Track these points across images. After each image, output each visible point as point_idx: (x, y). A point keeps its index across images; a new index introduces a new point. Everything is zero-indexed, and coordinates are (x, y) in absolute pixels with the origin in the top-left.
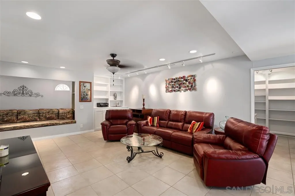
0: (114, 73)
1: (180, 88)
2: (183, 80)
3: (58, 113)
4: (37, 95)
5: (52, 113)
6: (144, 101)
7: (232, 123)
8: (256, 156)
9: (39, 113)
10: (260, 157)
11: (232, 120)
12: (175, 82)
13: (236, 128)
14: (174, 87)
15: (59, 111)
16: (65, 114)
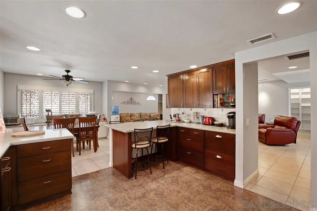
3: (150, 116)
4: (138, 103)
5: (147, 116)
7: (278, 118)
8: (291, 130)
9: (140, 116)
10: (293, 130)
11: (278, 117)
13: (281, 120)
15: (150, 115)
16: (156, 117)
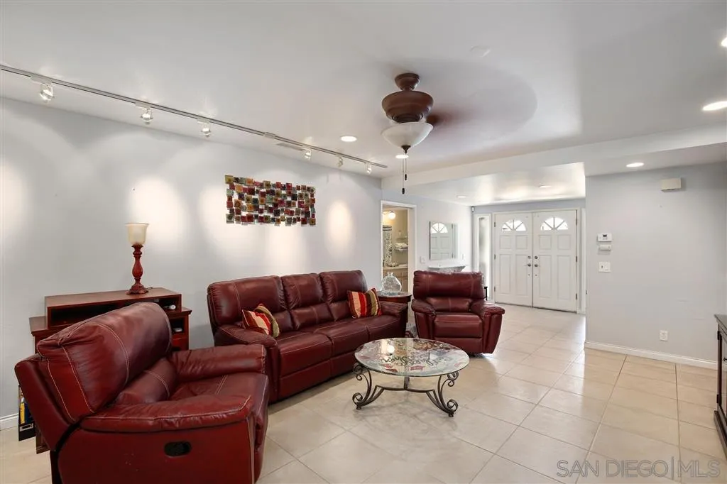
0: (406, 148)
1: (277, 213)
2: (284, 192)
6: (138, 254)
12: (263, 195)
14: (261, 207)
